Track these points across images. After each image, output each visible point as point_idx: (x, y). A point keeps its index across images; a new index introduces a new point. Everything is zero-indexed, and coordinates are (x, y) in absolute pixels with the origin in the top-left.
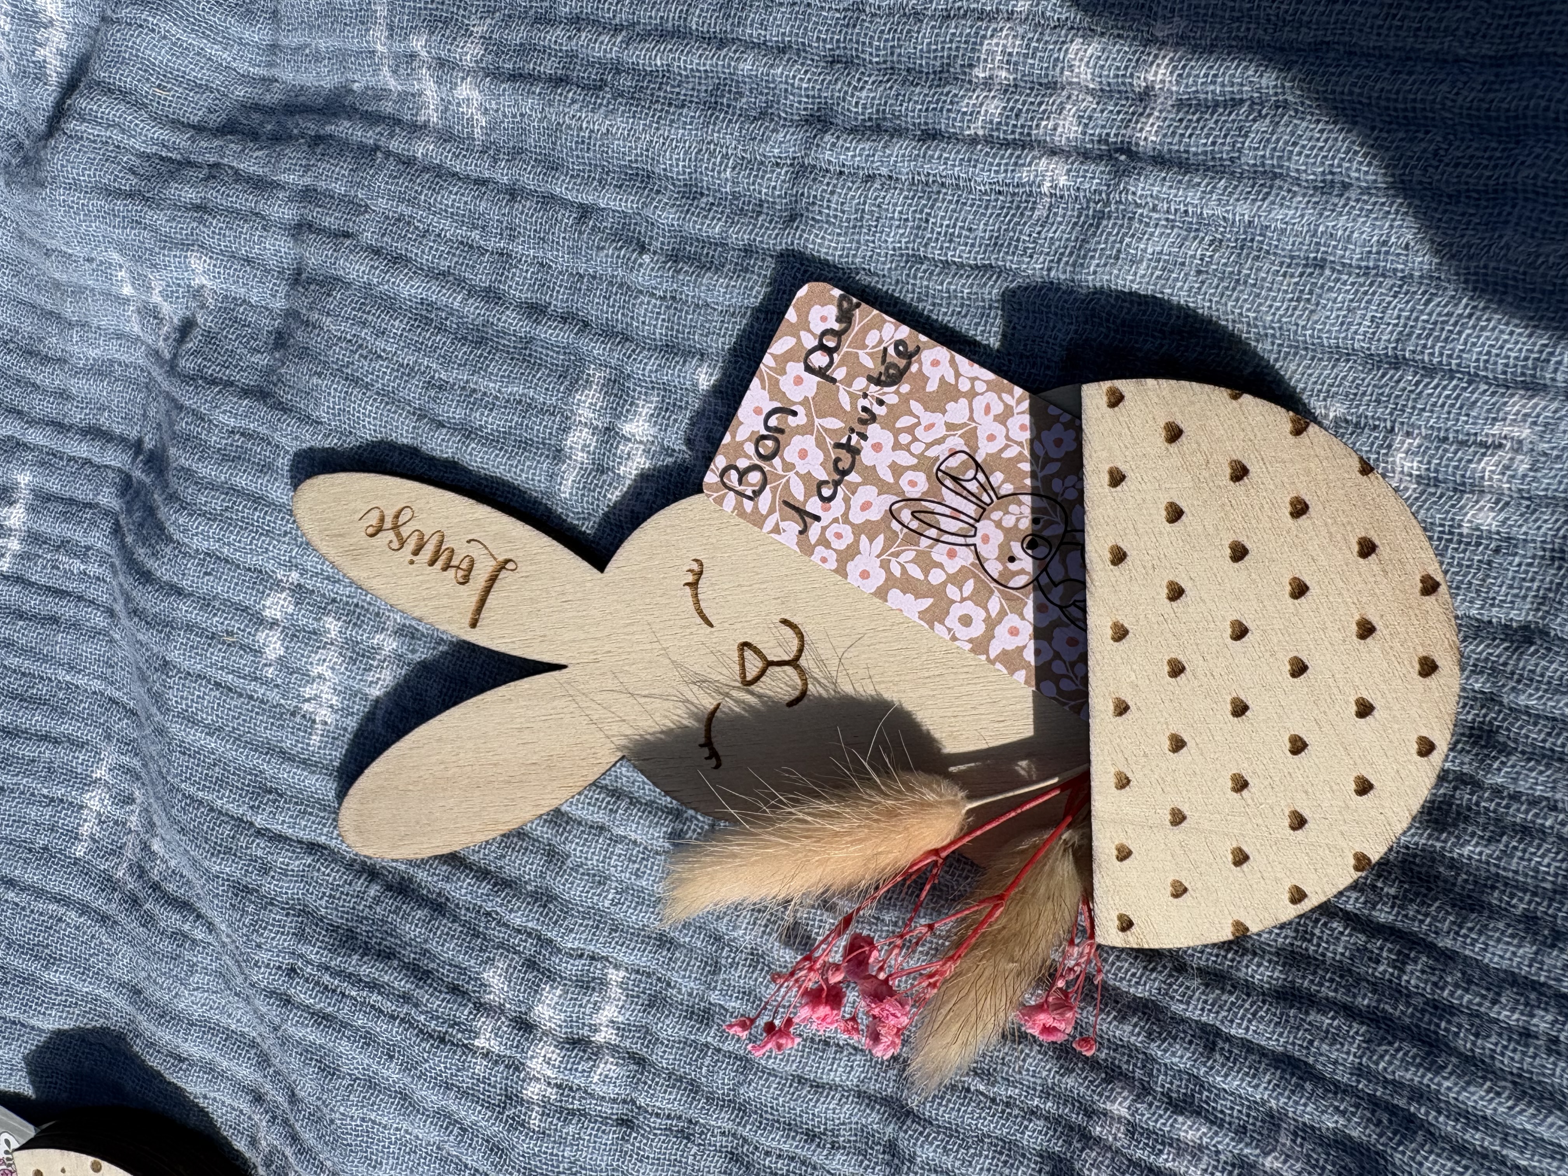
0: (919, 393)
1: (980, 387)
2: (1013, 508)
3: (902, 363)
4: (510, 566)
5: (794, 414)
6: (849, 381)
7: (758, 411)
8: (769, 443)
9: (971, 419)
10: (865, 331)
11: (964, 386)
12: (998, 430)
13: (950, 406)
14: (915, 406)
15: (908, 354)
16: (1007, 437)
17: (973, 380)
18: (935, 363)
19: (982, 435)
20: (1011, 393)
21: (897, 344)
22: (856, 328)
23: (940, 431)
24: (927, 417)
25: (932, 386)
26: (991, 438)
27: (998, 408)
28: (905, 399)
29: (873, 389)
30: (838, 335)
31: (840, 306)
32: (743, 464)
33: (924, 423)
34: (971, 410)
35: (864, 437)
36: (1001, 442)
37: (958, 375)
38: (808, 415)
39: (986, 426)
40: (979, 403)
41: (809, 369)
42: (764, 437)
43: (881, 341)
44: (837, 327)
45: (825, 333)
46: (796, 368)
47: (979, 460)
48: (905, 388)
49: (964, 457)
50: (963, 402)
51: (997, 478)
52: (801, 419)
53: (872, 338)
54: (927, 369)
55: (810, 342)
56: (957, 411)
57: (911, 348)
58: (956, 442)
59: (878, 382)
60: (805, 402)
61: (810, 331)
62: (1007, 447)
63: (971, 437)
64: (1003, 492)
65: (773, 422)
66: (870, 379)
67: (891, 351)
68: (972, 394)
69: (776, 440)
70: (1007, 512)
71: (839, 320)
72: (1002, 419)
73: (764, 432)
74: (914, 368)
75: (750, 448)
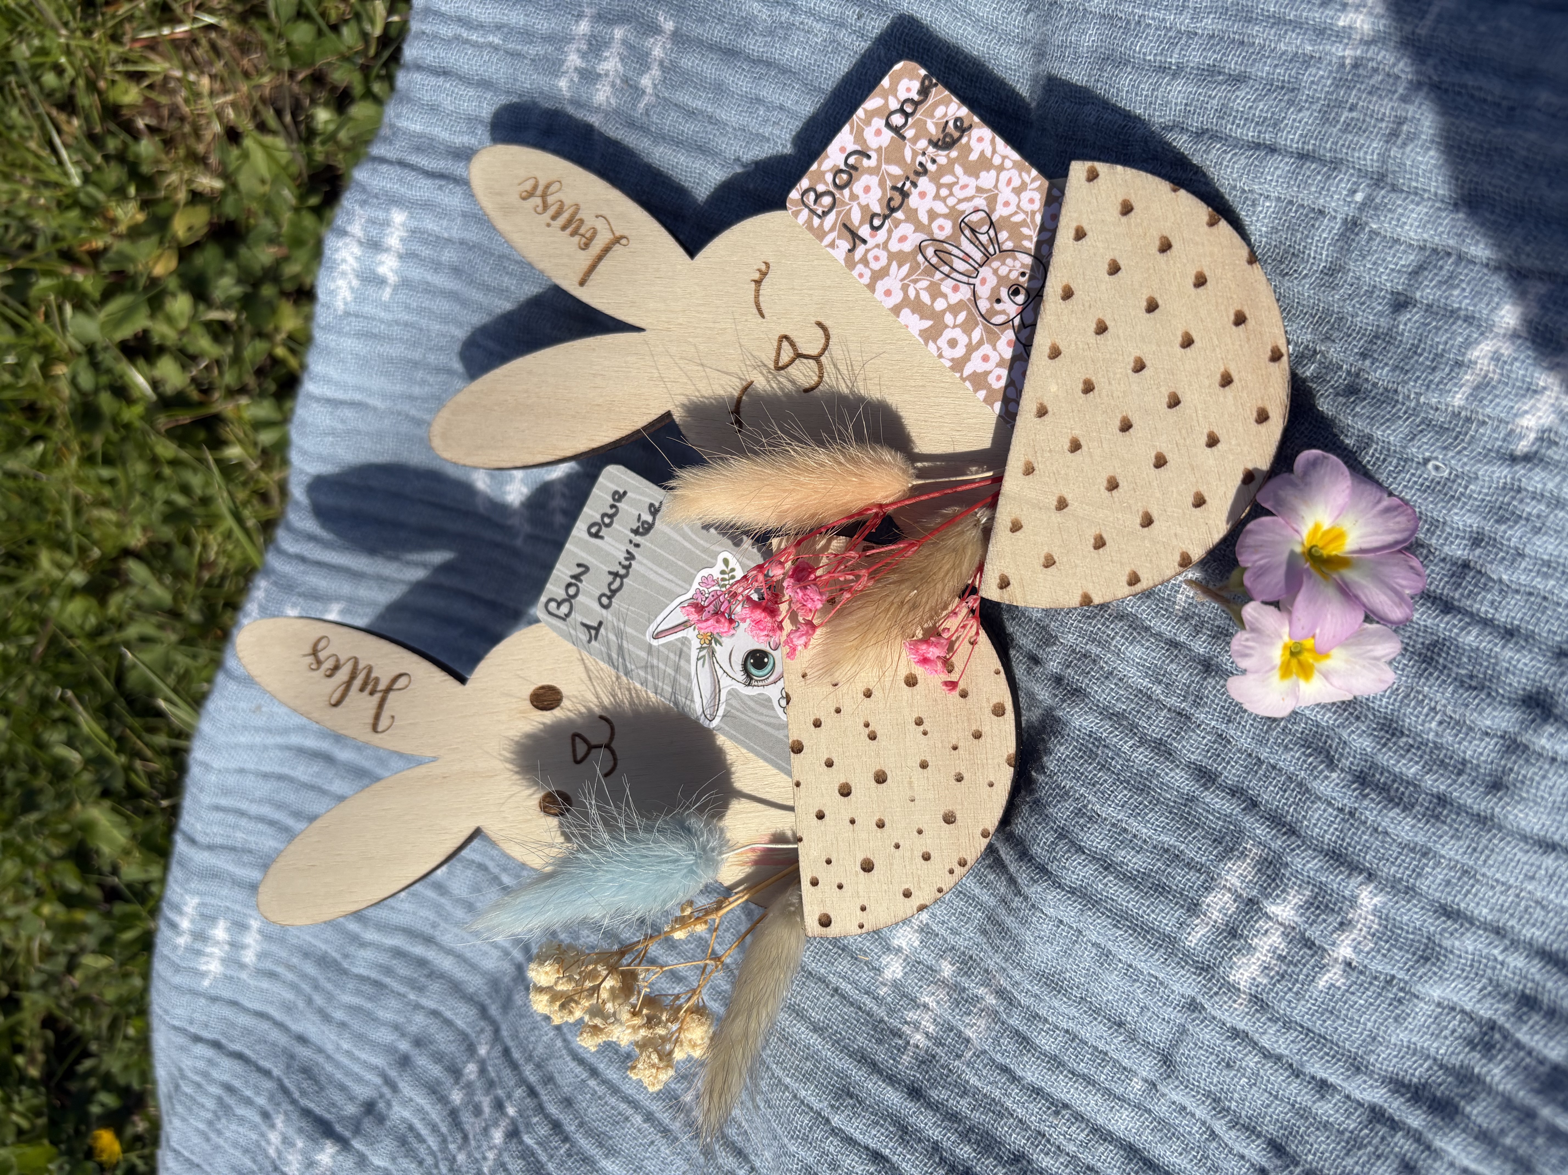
0: (963, 159)
1: (1008, 164)
2: (1009, 261)
3: (956, 134)
4: (624, 241)
5: (869, 157)
6: (915, 140)
7: (843, 149)
8: (845, 176)
9: (996, 186)
10: (936, 105)
11: (997, 161)
12: (1013, 199)
13: (983, 174)
14: (958, 169)
15: (963, 128)
16: (1018, 206)
17: (1004, 158)
18: (980, 140)
19: (1000, 200)
20: (1029, 173)
21: (956, 120)
22: (931, 101)
23: (970, 192)
24: (964, 179)
25: (974, 156)
26: (1006, 204)
27: (1016, 182)
28: (951, 162)
29: (931, 150)
30: (916, 104)
31: (923, 83)
32: (821, 188)
33: (961, 183)
34: (997, 180)
35: (914, 184)
36: (1012, 208)
37: (994, 152)
38: (879, 160)
39: (1006, 194)
40: (1004, 176)
41: (888, 125)
42: (841, 171)
43: (945, 115)
44: (916, 98)
45: (907, 101)
46: (879, 123)
47: (994, 218)
48: (954, 154)
49: (983, 214)
50: (993, 173)
51: (1003, 235)
52: (873, 163)
53: (940, 111)
54: (973, 143)
55: (894, 105)
56: (987, 179)
57: (966, 125)
58: (980, 202)
59: (935, 144)
60: (879, 150)
61: (896, 97)
62: (1016, 213)
63: (992, 200)
64: (1004, 247)
65: (851, 161)
66: (930, 142)
67: (951, 124)
68: (1001, 168)
69: (850, 175)
70: (1003, 264)
71: (920, 93)
72: (1018, 191)
73: (843, 167)
74: (964, 140)
75: (829, 177)
